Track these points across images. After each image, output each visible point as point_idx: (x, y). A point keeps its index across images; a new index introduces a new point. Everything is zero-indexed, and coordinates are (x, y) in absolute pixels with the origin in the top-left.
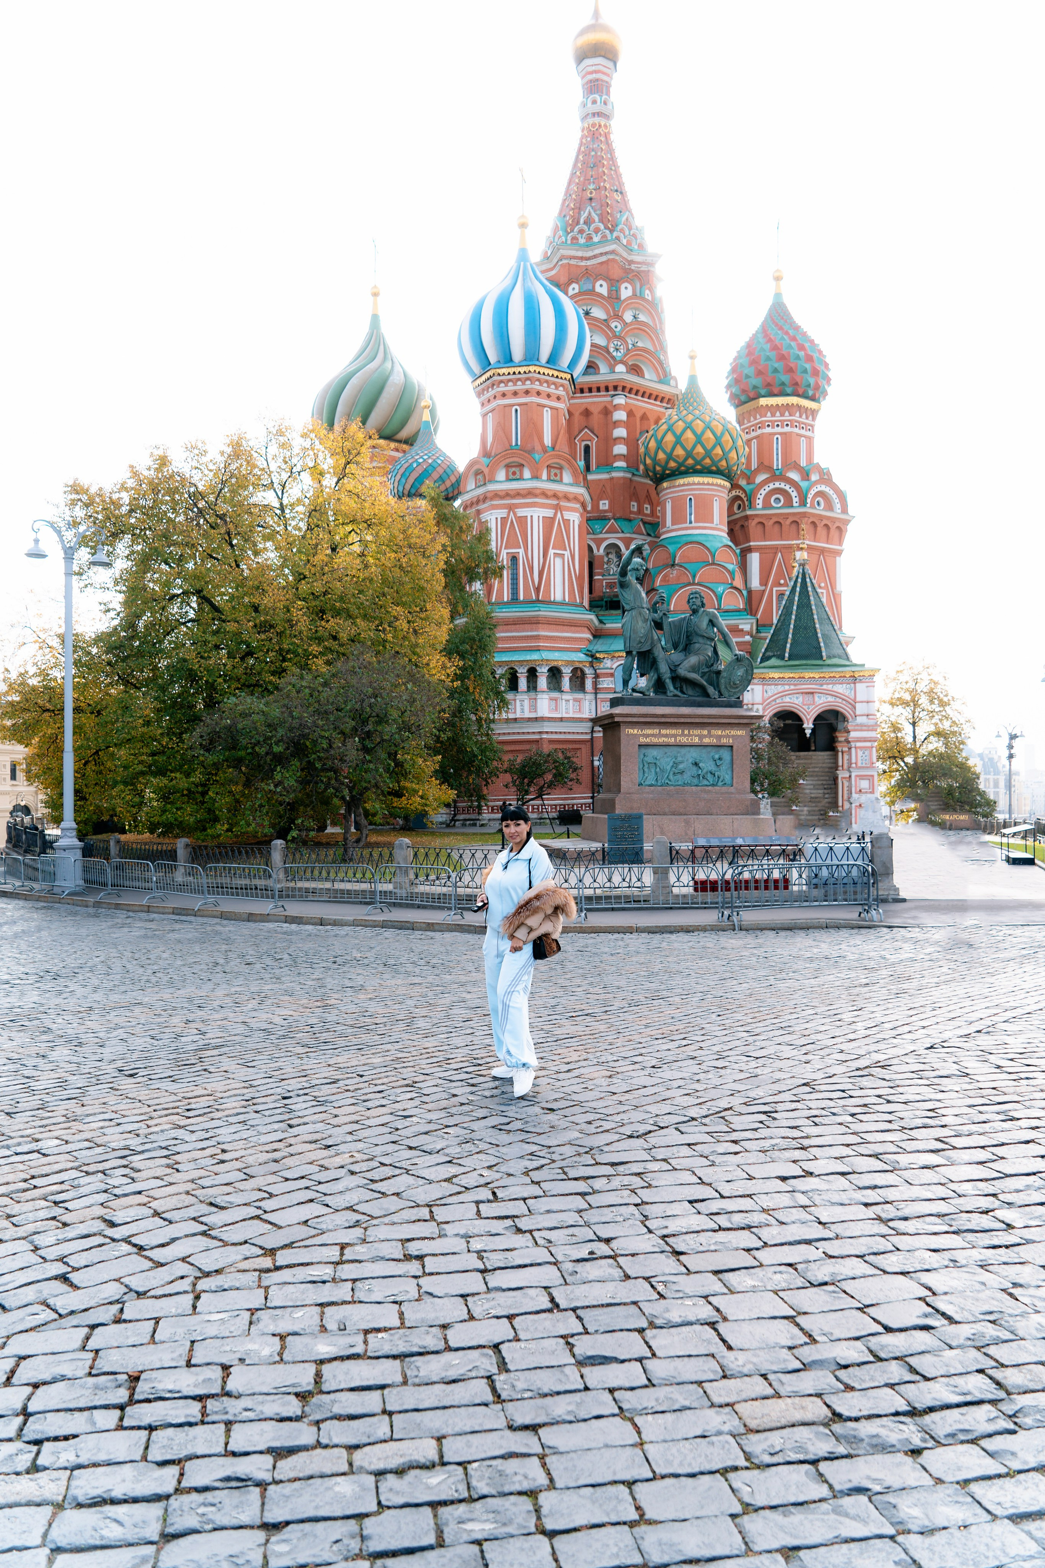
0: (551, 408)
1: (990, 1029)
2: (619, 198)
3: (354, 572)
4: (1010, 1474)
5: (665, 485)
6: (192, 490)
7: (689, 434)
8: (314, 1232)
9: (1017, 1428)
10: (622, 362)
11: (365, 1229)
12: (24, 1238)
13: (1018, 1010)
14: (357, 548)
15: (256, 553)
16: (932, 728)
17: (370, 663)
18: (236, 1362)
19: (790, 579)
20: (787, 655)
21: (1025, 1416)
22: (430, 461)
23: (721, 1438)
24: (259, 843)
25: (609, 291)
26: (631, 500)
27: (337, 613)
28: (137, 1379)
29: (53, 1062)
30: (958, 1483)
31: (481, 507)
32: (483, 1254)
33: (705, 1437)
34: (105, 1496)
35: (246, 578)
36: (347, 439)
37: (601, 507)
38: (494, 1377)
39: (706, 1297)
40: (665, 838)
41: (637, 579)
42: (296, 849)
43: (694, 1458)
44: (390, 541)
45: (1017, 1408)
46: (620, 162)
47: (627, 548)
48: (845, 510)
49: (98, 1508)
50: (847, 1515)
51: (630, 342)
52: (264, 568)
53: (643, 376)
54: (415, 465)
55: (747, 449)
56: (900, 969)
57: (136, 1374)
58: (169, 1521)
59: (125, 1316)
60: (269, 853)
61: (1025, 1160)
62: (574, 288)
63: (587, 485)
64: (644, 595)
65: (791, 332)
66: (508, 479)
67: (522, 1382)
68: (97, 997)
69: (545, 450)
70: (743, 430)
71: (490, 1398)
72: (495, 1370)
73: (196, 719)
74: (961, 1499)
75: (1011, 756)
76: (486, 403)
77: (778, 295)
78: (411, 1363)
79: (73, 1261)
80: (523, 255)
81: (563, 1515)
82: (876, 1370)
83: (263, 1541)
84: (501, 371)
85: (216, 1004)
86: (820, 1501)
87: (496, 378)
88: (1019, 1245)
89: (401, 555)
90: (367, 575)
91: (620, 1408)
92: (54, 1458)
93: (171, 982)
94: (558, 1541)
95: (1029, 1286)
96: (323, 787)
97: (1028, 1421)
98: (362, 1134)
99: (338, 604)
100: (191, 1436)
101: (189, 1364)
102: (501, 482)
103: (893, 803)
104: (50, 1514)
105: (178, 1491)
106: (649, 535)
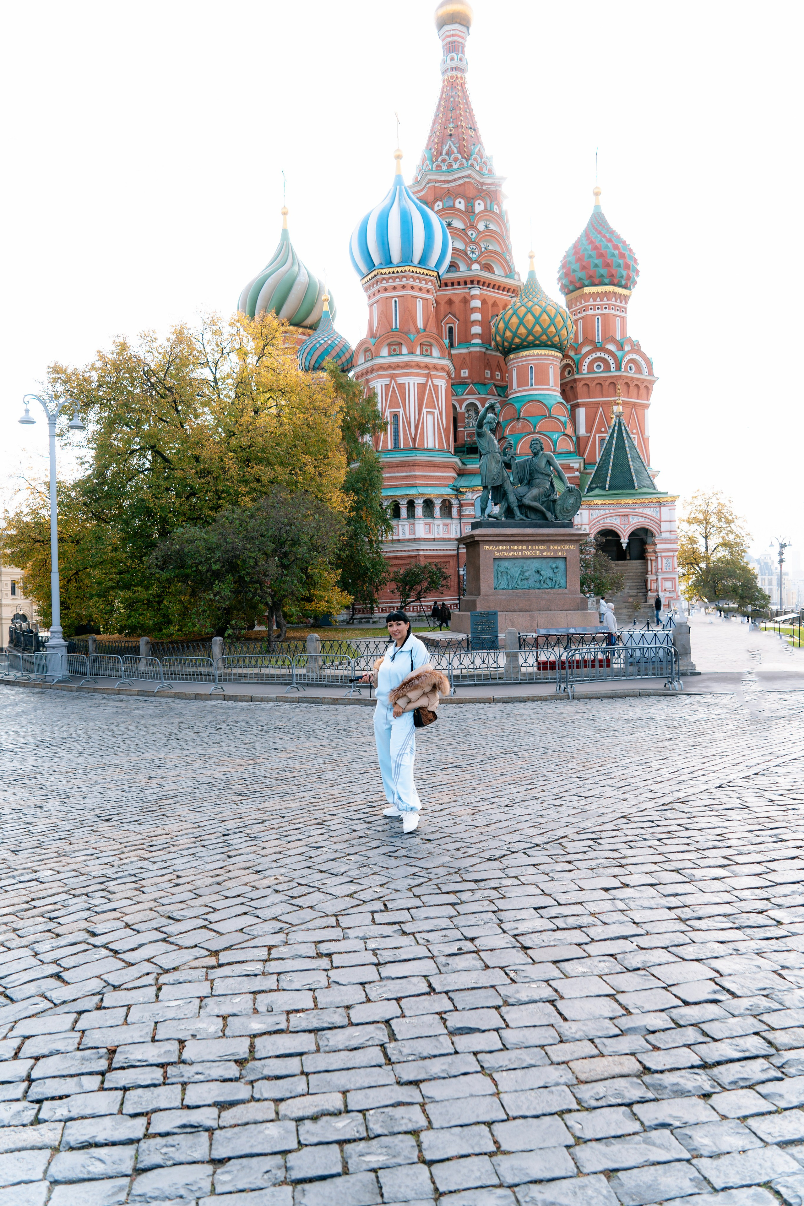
0: (422, 299)
1: (765, 772)
2: (473, 134)
3: (272, 429)
4: (778, 1111)
5: (512, 356)
6: (146, 368)
7: (530, 317)
8: (248, 937)
9: (784, 1076)
10: (477, 262)
11: (287, 934)
12: (27, 946)
13: (787, 757)
14: (274, 411)
15: (196, 417)
16: (720, 541)
17: (285, 499)
18: (190, 1037)
19: (609, 428)
20: (607, 486)
21: (790, 1067)
22: (329, 342)
23: (558, 1088)
24: (203, 640)
25: (466, 207)
26: (485, 369)
27: (260, 461)
28: (114, 1052)
29: (47, 811)
30: (738, 1118)
31: (370, 376)
32: (378, 952)
33: (546, 1087)
34: (91, 1141)
35: (189, 436)
36: (264, 327)
37: (462, 375)
38: (386, 1045)
39: (547, 981)
40: (515, 630)
41: (491, 430)
42: (231, 644)
43: (538, 1104)
44: (299, 405)
45: (784, 1061)
46: (473, 106)
47: (483, 407)
48: (651, 373)
49: (85, 1150)
50: (654, 1144)
51: (483, 246)
52: (202, 429)
53: (493, 273)
54: (318, 345)
55: (574, 327)
56: (696, 726)
57: (113, 1048)
58: (139, 1159)
59: (104, 1004)
60: (211, 647)
61: (791, 872)
62: (439, 205)
63: (451, 358)
64: (496, 442)
65: (608, 235)
66: (390, 355)
67: (407, 1048)
68: (81, 760)
69: (418, 331)
70: (571, 313)
71: (382, 1061)
72: (386, 1040)
73: (153, 545)
74: (741, 1131)
75: (781, 561)
76: (372, 295)
77: (597, 207)
78: (323, 1035)
79: (65, 963)
80: (399, 181)
81: (438, 1148)
82: (676, 1034)
83: (211, 1173)
84: (383, 271)
85: (171, 764)
86: (634, 1134)
87: (379, 276)
88: (786, 937)
89: (308, 415)
90: (282, 431)
91: (482, 1067)
92: (52, 1113)
93: (137, 748)
94: (435, 1168)
95: (794, 968)
96: (251, 595)
97: (792, 1071)
98: (284, 862)
99: (260, 455)
100: (155, 1095)
101: (154, 1040)
102: (385, 357)
103: (690, 598)
104: (49, 1155)
105: (146, 1136)
106: (499, 395)
